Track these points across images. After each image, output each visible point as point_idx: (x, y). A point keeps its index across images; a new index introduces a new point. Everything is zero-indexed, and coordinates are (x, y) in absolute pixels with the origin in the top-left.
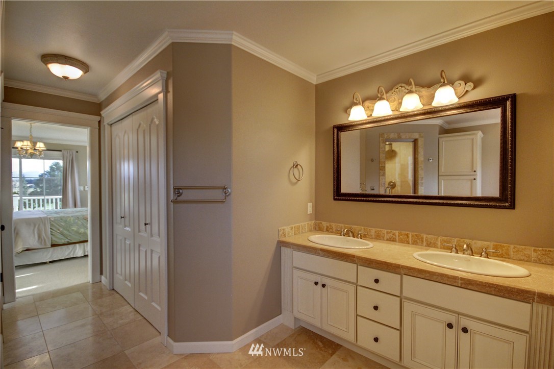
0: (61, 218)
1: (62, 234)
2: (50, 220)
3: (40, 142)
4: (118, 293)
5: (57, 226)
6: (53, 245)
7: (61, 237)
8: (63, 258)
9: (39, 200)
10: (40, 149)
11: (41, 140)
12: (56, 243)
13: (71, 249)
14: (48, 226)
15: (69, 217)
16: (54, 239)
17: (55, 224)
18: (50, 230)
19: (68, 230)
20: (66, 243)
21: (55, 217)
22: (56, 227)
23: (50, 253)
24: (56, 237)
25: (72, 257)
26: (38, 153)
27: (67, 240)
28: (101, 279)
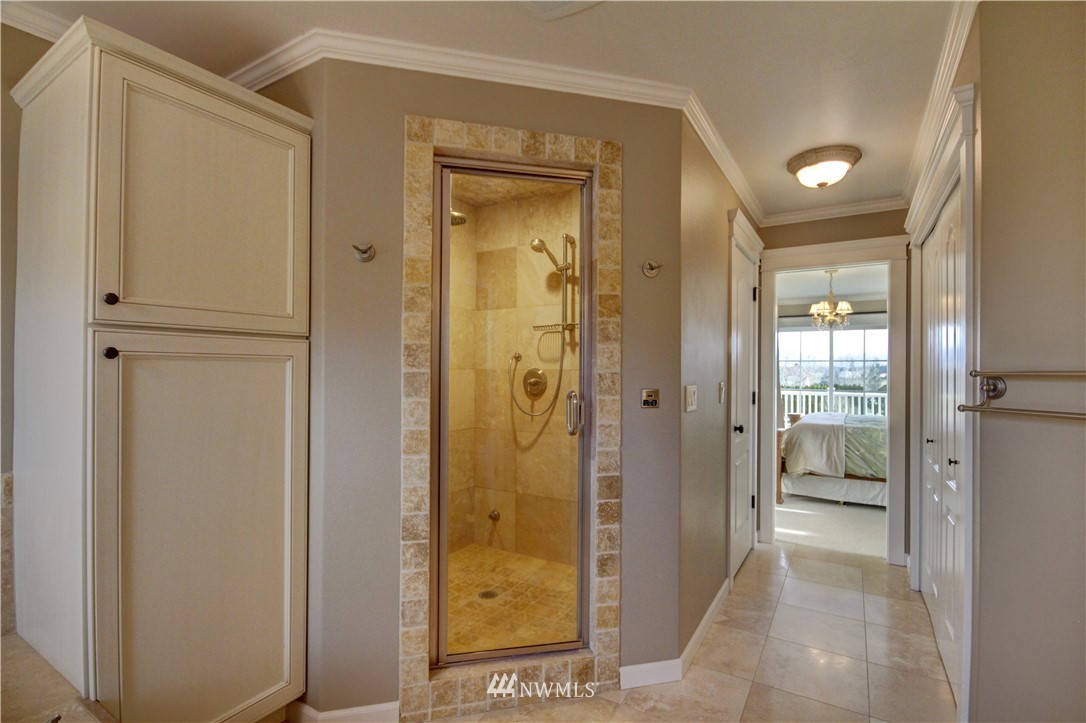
0: (864, 430)
1: (863, 459)
2: (846, 432)
3: (842, 300)
4: (925, 603)
5: (857, 445)
6: (848, 476)
7: (861, 463)
8: (865, 503)
9: (856, 398)
10: (844, 313)
11: (844, 298)
12: (853, 473)
13: (878, 489)
14: (843, 442)
15: (876, 430)
16: (850, 464)
17: (853, 440)
18: (844, 447)
19: (874, 455)
20: (869, 476)
21: (854, 428)
22: (854, 445)
23: (845, 487)
24: (853, 463)
25: (880, 504)
26: (838, 319)
27: (870, 472)
28: (906, 561)
